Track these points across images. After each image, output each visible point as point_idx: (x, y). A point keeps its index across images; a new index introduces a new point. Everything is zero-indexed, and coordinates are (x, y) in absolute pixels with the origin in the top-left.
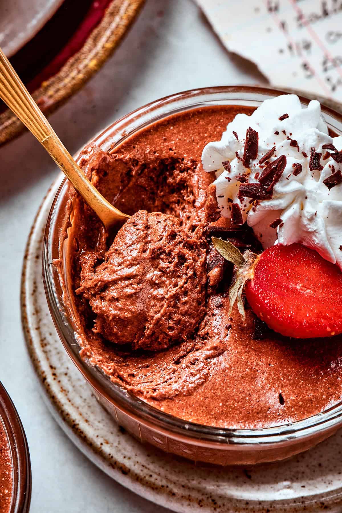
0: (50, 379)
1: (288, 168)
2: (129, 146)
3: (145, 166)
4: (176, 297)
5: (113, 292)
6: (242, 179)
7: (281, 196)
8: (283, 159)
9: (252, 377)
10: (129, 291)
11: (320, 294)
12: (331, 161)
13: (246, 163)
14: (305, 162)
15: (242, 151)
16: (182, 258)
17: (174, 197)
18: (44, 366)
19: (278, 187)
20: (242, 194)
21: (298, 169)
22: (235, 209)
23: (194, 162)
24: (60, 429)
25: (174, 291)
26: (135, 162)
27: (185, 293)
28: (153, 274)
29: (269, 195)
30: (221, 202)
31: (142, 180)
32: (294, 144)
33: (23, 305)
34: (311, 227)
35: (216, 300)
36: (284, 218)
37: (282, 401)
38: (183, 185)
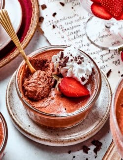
0: (13, 115)
1: (69, 60)
2: (36, 57)
3: (40, 61)
4: (44, 87)
5: (30, 85)
6: (60, 62)
7: (68, 66)
8: (68, 58)
9: (59, 105)
10: (34, 85)
11: (75, 87)
12: (80, 59)
13: (61, 59)
14: (73, 59)
15: (60, 56)
16: (46, 79)
17: (46, 69)
18: (11, 113)
19: (67, 64)
20: (60, 65)
21: (72, 60)
22: (58, 69)
23: (50, 61)
24: (16, 128)
25: (43, 86)
26: (38, 60)
27: (46, 87)
28: (40, 82)
29: (65, 65)
30: (55, 68)
31: (39, 65)
32: (71, 55)
33: (6, 100)
34: (74, 73)
35: (53, 89)
36: (68, 71)
37: (65, 109)
38: (48, 66)
